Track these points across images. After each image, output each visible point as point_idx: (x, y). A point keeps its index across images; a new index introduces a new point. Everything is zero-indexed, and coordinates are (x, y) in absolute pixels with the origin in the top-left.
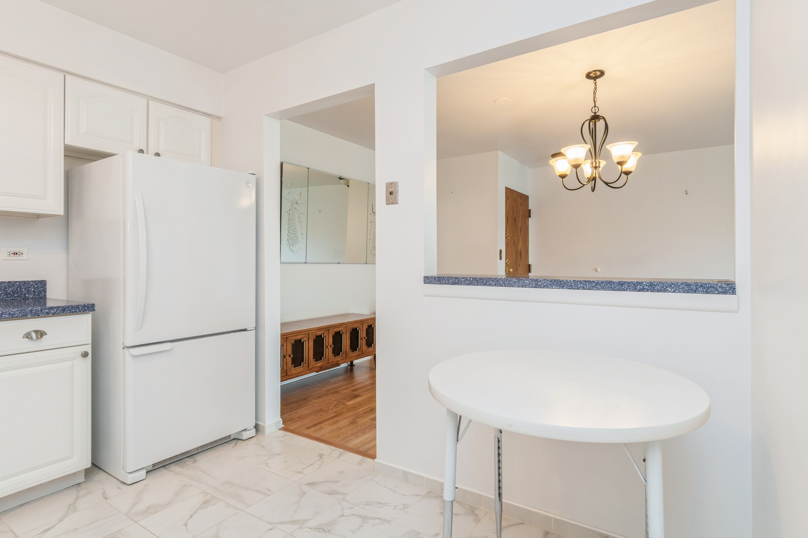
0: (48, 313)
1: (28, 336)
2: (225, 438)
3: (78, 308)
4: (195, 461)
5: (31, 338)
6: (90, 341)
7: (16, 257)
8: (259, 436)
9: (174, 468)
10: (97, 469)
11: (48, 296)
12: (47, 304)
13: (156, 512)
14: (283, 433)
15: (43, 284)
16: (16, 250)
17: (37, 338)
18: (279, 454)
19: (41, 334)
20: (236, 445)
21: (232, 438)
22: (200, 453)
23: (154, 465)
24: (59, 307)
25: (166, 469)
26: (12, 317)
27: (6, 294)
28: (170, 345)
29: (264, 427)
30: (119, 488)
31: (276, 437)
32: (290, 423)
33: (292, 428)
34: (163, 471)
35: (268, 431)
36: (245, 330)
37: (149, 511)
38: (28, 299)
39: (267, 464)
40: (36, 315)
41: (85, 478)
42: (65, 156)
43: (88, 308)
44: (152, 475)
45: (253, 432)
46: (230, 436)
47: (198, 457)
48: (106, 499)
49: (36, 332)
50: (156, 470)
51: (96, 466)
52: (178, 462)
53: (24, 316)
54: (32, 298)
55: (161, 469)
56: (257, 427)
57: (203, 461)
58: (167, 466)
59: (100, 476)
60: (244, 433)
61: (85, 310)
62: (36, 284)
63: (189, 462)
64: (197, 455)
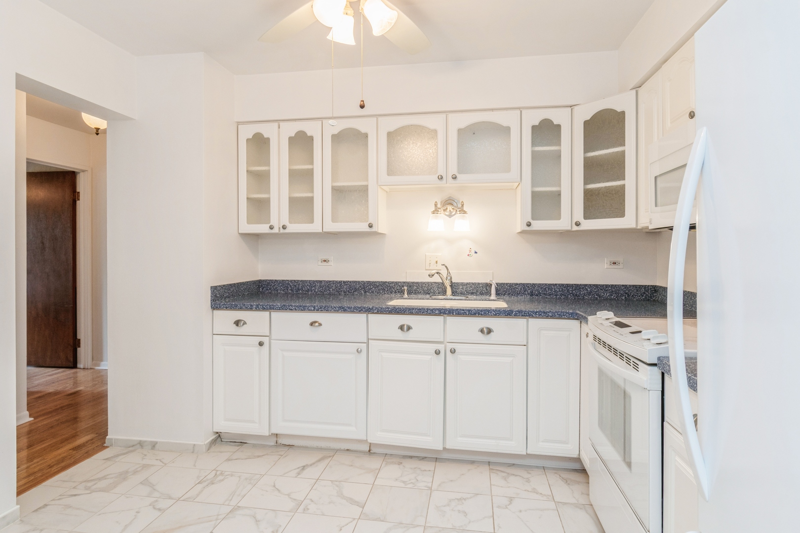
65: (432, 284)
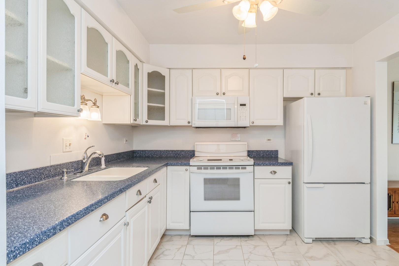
0: (277, 165)
1: (271, 173)
2: (352, 238)
3: (287, 164)
4: (335, 244)
5: (272, 174)
6: (291, 178)
7: (269, 141)
8: (372, 244)
9: (325, 243)
10: (294, 231)
11: (279, 156)
12: (279, 161)
13: (314, 260)
14: (388, 248)
15: (277, 151)
16: (269, 138)
17: (274, 174)
18: (384, 260)
19: (275, 172)
20: (358, 244)
21: (356, 239)
22: (338, 241)
23: (316, 238)
24: (281, 163)
25: (321, 242)
26: (267, 165)
27: (267, 155)
28: (322, 185)
29: (376, 240)
30: (301, 243)
31: (384, 249)
32: (395, 244)
33: (396, 248)
34: (320, 243)
35: (378, 243)
36: (364, 183)
37: (312, 258)
38: (273, 157)
39: (375, 262)
40: (274, 165)
41: (290, 233)
42: (283, 100)
43: (290, 164)
44: (314, 242)
45: (369, 241)
46: (354, 238)
47: (337, 243)
48: (296, 245)
49: (274, 171)
50: (317, 241)
51: (294, 230)
52: (327, 241)
53: (270, 165)
54: (274, 157)
55: (319, 241)
56: (371, 238)
57: (339, 246)
58: (322, 241)
59: (295, 235)
60: (363, 239)
61: (289, 165)
62: (275, 152)
63: (332, 243)
64: (336, 241)
65: (69, 164)
